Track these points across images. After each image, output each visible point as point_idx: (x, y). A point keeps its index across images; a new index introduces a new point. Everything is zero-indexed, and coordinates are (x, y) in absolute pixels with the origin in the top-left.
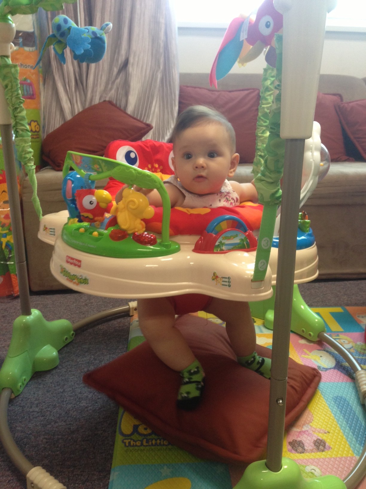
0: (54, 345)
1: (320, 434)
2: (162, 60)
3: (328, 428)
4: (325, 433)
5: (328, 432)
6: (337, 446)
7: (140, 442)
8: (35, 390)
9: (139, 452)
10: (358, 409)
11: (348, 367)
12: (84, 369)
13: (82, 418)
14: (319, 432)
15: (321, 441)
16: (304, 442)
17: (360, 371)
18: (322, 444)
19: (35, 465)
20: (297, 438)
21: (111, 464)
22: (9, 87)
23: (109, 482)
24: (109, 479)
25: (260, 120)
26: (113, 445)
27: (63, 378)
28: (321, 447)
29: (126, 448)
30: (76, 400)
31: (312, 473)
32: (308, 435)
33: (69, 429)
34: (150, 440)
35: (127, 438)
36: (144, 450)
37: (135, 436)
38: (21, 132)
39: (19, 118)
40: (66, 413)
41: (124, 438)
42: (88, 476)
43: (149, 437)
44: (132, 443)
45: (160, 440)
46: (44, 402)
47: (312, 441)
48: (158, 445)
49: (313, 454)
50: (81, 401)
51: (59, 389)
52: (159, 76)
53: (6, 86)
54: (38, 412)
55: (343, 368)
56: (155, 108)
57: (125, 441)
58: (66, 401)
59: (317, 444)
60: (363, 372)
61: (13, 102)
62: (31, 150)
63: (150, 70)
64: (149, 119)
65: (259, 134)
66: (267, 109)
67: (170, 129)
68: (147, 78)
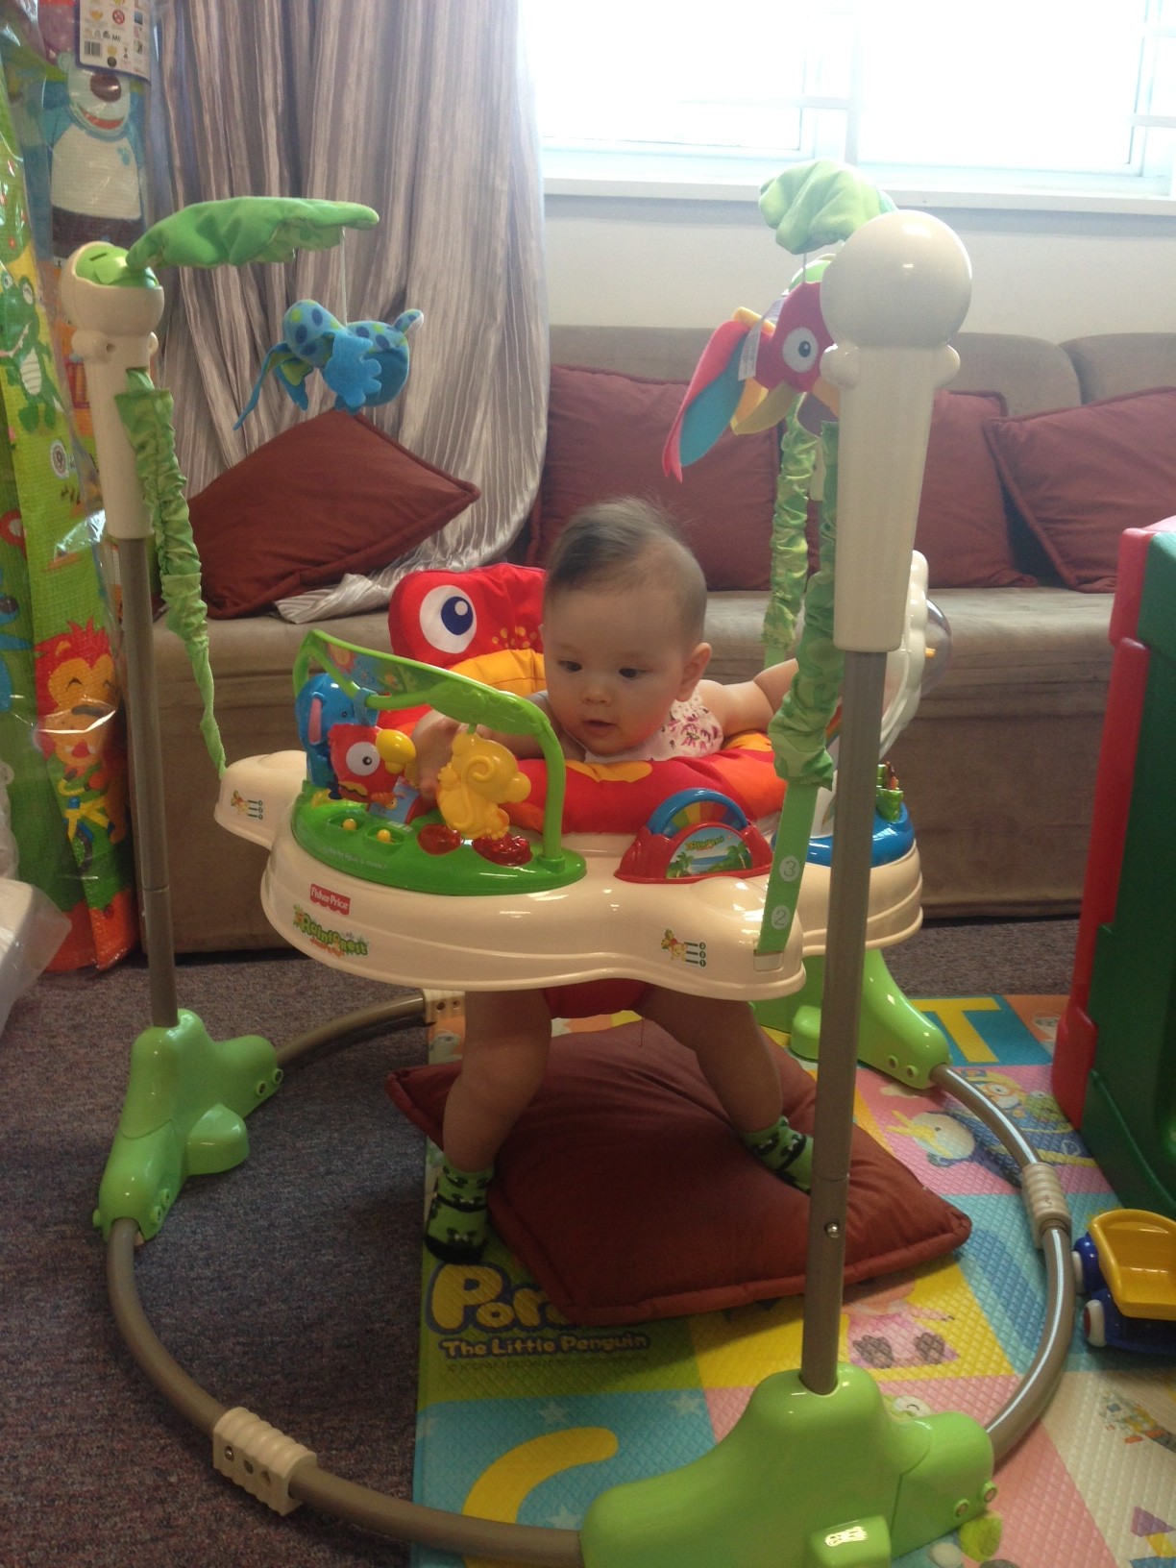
0: (231, 1104)
1: (931, 1323)
2: (500, 298)
3: (950, 1309)
4: (944, 1320)
5: (950, 1317)
6: (971, 1351)
7: (484, 1347)
8: (194, 1222)
9: (485, 1370)
10: (1026, 1261)
11: (1005, 1156)
12: (316, 1168)
13: (327, 1291)
14: (929, 1318)
15: (934, 1338)
16: (891, 1342)
17: (1035, 1165)
18: (935, 1345)
19: (229, 1402)
20: (873, 1331)
21: (416, 1402)
22: (150, 450)
23: (414, 1443)
24: (414, 1435)
26: (416, 1354)
27: (265, 1192)
28: (933, 1354)
29: (449, 1362)
30: (305, 1248)
31: (910, 1414)
32: (902, 1325)
33: (298, 1319)
34: (509, 1342)
35: (450, 1337)
36: (495, 1365)
37: (472, 1334)
38: (178, 562)
39: (174, 526)
40: (284, 1281)
41: (443, 1337)
42: (361, 1432)
43: (504, 1335)
44: (464, 1348)
45: (534, 1341)
46: (224, 1254)
47: (912, 1337)
48: (530, 1354)
49: (913, 1369)
50: (320, 1251)
51: (257, 1220)
52: (493, 339)
53: (142, 447)
54: (212, 1280)
55: (992, 1158)
56: (482, 432)
57: (445, 1344)
58: (280, 1251)
59: (922, 1345)
60: (1041, 1167)
61: (160, 488)
62: (202, 604)
63: (468, 325)
64: (465, 463)
65: (780, 547)
66: (800, 487)
67: (525, 493)
68: (459, 347)
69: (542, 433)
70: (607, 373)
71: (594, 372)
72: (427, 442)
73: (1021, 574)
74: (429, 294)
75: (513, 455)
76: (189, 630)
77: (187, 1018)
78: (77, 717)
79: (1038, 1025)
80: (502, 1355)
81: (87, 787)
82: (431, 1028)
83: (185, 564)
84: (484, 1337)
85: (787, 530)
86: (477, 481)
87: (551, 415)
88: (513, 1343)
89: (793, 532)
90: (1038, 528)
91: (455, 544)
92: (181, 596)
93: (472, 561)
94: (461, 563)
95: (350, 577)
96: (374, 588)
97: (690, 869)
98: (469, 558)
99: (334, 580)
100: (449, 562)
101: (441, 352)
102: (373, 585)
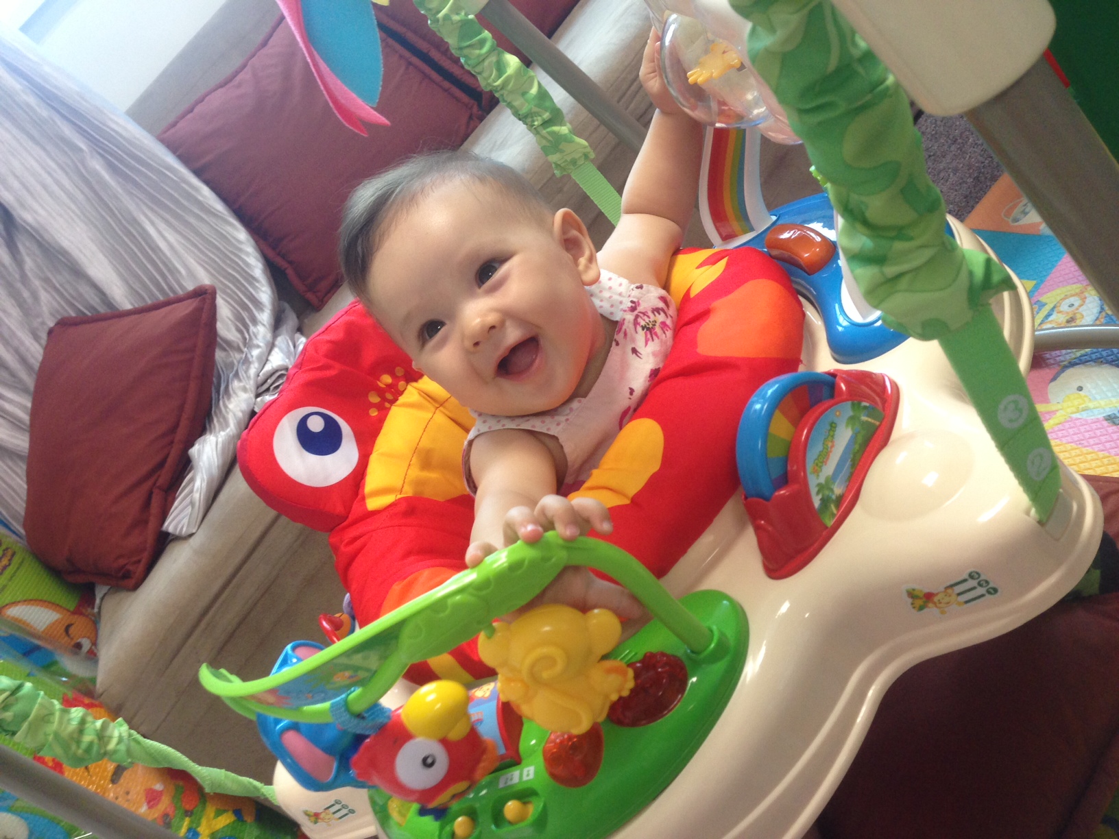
2: (67, 131)
52: (97, 165)
62: (77, 713)
63: (67, 173)
64: (179, 272)
67: (243, 247)
68: (80, 197)
69: (206, 194)
70: (201, 100)
71: (191, 110)
72: (137, 286)
74: (16, 185)
75: (204, 230)
76: (95, 748)
79: (1016, 224)
81: (188, 813)
86: (203, 278)
87: (198, 173)
91: (239, 336)
92: (51, 738)
93: (264, 337)
94: (258, 346)
95: (194, 451)
96: (220, 440)
97: (838, 490)
98: (260, 337)
99: (185, 465)
100: (249, 356)
101: (72, 215)
102: (217, 437)
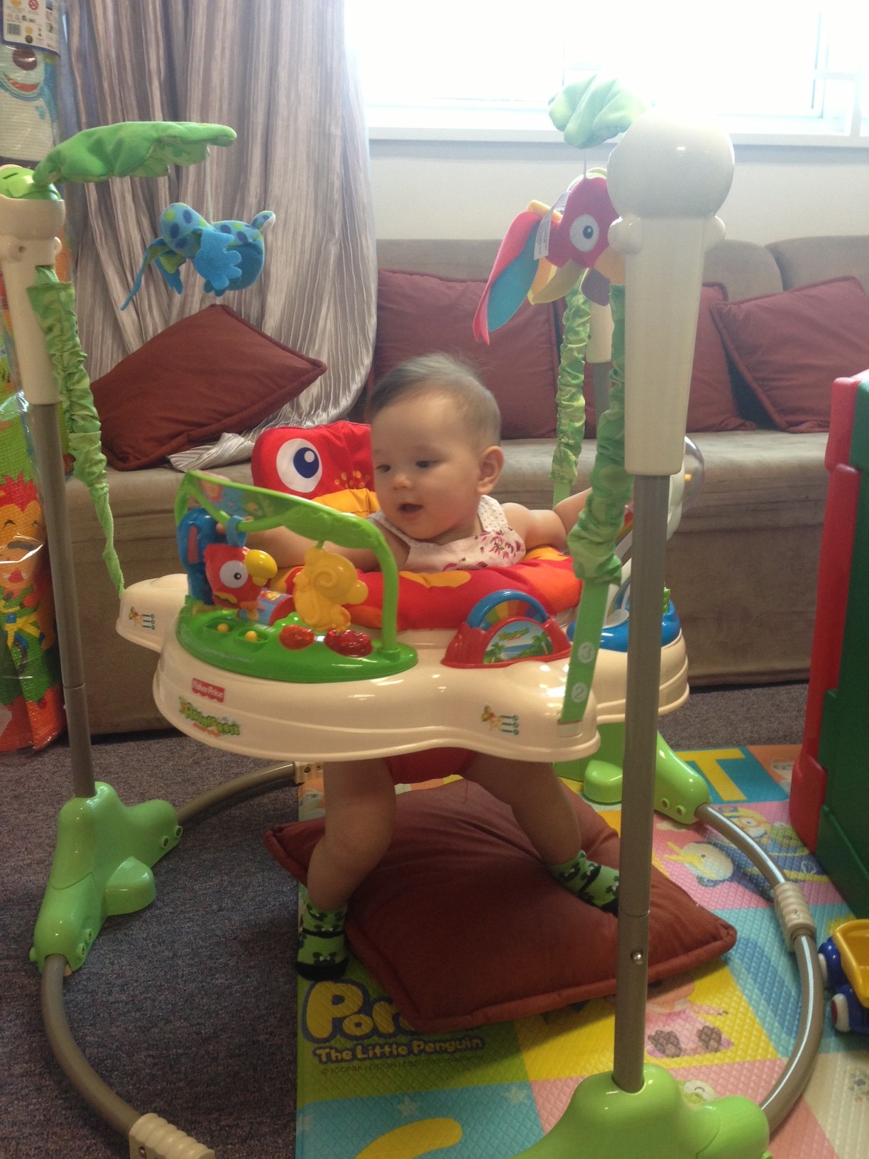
0: (140, 858)
1: (710, 1018)
2: (338, 218)
3: (723, 1005)
4: (719, 1014)
5: (724, 1012)
6: (743, 1040)
7: (350, 1053)
8: (112, 955)
9: (351, 1072)
10: (781, 963)
11: (758, 876)
12: (210, 905)
13: (221, 1010)
14: (708, 1013)
15: (712, 1030)
16: (678, 1035)
17: (783, 884)
18: (714, 1036)
19: (143, 1107)
20: (664, 1026)
21: (295, 1102)
22: (56, 331)
23: (295, 1138)
24: (295, 1130)
25: (564, 373)
26: (294, 1061)
27: (169, 927)
28: (713, 1043)
29: (322, 1067)
30: (203, 974)
31: (697, 1095)
32: (686, 1020)
33: (198, 1034)
34: (370, 1048)
35: (322, 1045)
36: (359, 1067)
37: (339, 1042)
38: (81, 422)
39: (77, 394)
40: (186, 1001)
41: (316, 1045)
42: (251, 1129)
43: (366, 1042)
45: (390, 1046)
46: (137, 981)
47: (695, 1031)
48: (387, 1057)
49: (697, 1057)
50: (215, 975)
51: (163, 952)
52: (333, 250)
53: (50, 329)
54: (126, 1004)
55: (748, 878)
56: (327, 321)
57: (318, 1052)
58: (182, 977)
59: (704, 1037)
60: (788, 886)
61: (65, 362)
62: (102, 456)
63: (314, 237)
64: (314, 346)
65: (563, 402)
66: (578, 353)
67: (361, 367)
68: (307, 255)
69: (372, 322)
70: (423, 275)
71: (411, 274)
72: (284, 330)
73: (743, 421)
75: (351, 338)
76: (93, 477)
77: (103, 789)
78: (13, 550)
79: (775, 770)
80: (364, 1059)
81: (22, 605)
82: (300, 787)
83: (88, 424)
84: (349, 1044)
85: (568, 388)
86: (324, 359)
87: (380, 308)
88: (374, 1049)
89: (574, 390)
90: (754, 385)
91: (308, 409)
92: (85, 450)
93: (321, 421)
94: (314, 422)
95: (227, 435)
96: (246, 444)
97: (503, 656)
98: (319, 419)
99: (214, 438)
100: (304, 422)
101: (293, 262)
102: (245, 441)
